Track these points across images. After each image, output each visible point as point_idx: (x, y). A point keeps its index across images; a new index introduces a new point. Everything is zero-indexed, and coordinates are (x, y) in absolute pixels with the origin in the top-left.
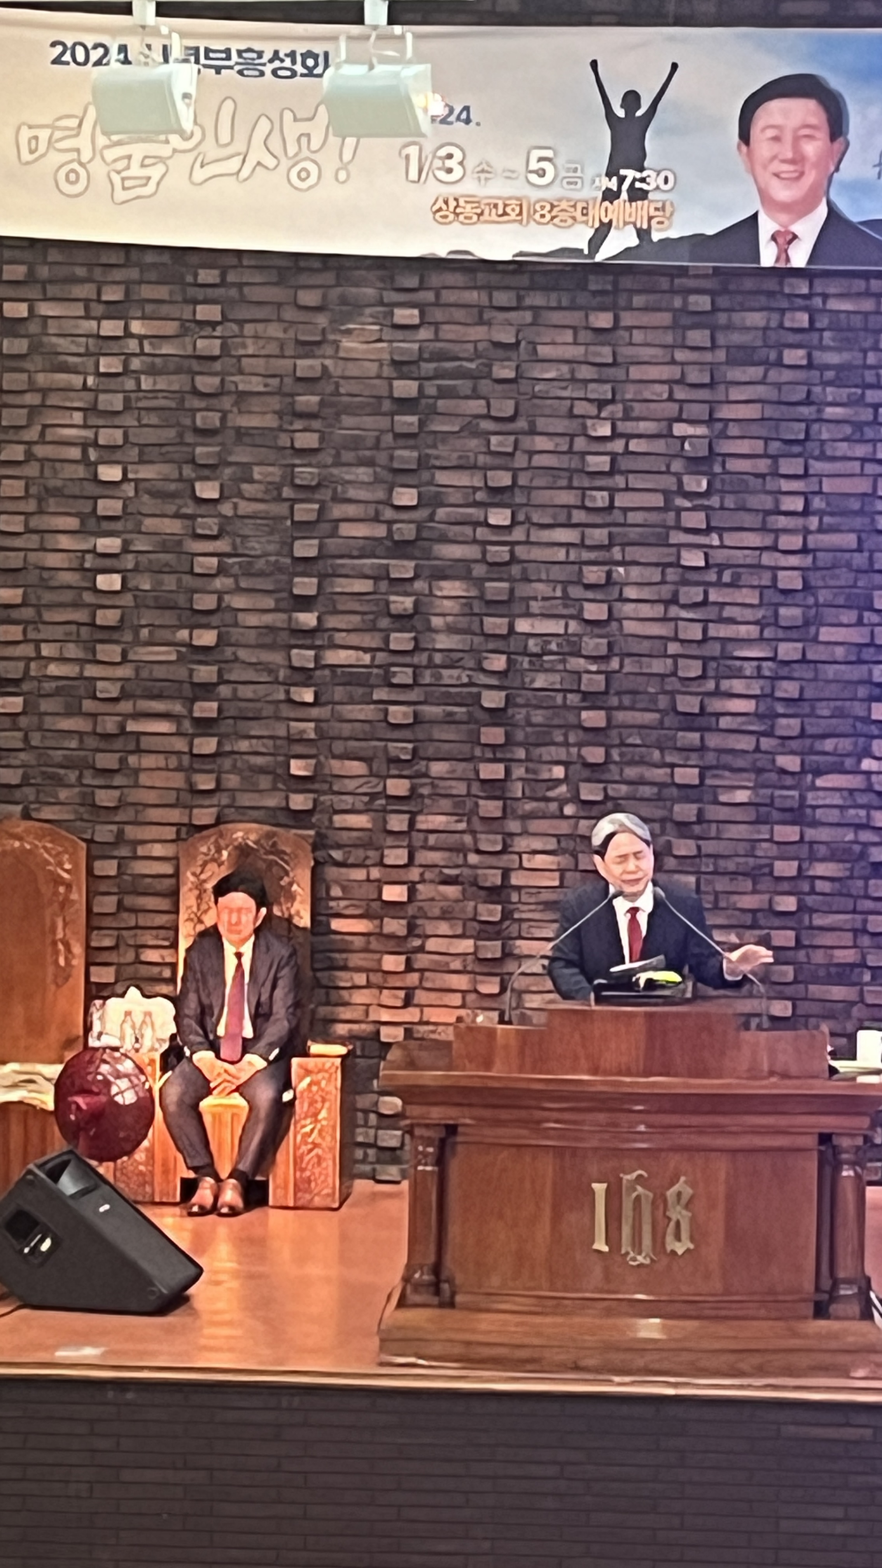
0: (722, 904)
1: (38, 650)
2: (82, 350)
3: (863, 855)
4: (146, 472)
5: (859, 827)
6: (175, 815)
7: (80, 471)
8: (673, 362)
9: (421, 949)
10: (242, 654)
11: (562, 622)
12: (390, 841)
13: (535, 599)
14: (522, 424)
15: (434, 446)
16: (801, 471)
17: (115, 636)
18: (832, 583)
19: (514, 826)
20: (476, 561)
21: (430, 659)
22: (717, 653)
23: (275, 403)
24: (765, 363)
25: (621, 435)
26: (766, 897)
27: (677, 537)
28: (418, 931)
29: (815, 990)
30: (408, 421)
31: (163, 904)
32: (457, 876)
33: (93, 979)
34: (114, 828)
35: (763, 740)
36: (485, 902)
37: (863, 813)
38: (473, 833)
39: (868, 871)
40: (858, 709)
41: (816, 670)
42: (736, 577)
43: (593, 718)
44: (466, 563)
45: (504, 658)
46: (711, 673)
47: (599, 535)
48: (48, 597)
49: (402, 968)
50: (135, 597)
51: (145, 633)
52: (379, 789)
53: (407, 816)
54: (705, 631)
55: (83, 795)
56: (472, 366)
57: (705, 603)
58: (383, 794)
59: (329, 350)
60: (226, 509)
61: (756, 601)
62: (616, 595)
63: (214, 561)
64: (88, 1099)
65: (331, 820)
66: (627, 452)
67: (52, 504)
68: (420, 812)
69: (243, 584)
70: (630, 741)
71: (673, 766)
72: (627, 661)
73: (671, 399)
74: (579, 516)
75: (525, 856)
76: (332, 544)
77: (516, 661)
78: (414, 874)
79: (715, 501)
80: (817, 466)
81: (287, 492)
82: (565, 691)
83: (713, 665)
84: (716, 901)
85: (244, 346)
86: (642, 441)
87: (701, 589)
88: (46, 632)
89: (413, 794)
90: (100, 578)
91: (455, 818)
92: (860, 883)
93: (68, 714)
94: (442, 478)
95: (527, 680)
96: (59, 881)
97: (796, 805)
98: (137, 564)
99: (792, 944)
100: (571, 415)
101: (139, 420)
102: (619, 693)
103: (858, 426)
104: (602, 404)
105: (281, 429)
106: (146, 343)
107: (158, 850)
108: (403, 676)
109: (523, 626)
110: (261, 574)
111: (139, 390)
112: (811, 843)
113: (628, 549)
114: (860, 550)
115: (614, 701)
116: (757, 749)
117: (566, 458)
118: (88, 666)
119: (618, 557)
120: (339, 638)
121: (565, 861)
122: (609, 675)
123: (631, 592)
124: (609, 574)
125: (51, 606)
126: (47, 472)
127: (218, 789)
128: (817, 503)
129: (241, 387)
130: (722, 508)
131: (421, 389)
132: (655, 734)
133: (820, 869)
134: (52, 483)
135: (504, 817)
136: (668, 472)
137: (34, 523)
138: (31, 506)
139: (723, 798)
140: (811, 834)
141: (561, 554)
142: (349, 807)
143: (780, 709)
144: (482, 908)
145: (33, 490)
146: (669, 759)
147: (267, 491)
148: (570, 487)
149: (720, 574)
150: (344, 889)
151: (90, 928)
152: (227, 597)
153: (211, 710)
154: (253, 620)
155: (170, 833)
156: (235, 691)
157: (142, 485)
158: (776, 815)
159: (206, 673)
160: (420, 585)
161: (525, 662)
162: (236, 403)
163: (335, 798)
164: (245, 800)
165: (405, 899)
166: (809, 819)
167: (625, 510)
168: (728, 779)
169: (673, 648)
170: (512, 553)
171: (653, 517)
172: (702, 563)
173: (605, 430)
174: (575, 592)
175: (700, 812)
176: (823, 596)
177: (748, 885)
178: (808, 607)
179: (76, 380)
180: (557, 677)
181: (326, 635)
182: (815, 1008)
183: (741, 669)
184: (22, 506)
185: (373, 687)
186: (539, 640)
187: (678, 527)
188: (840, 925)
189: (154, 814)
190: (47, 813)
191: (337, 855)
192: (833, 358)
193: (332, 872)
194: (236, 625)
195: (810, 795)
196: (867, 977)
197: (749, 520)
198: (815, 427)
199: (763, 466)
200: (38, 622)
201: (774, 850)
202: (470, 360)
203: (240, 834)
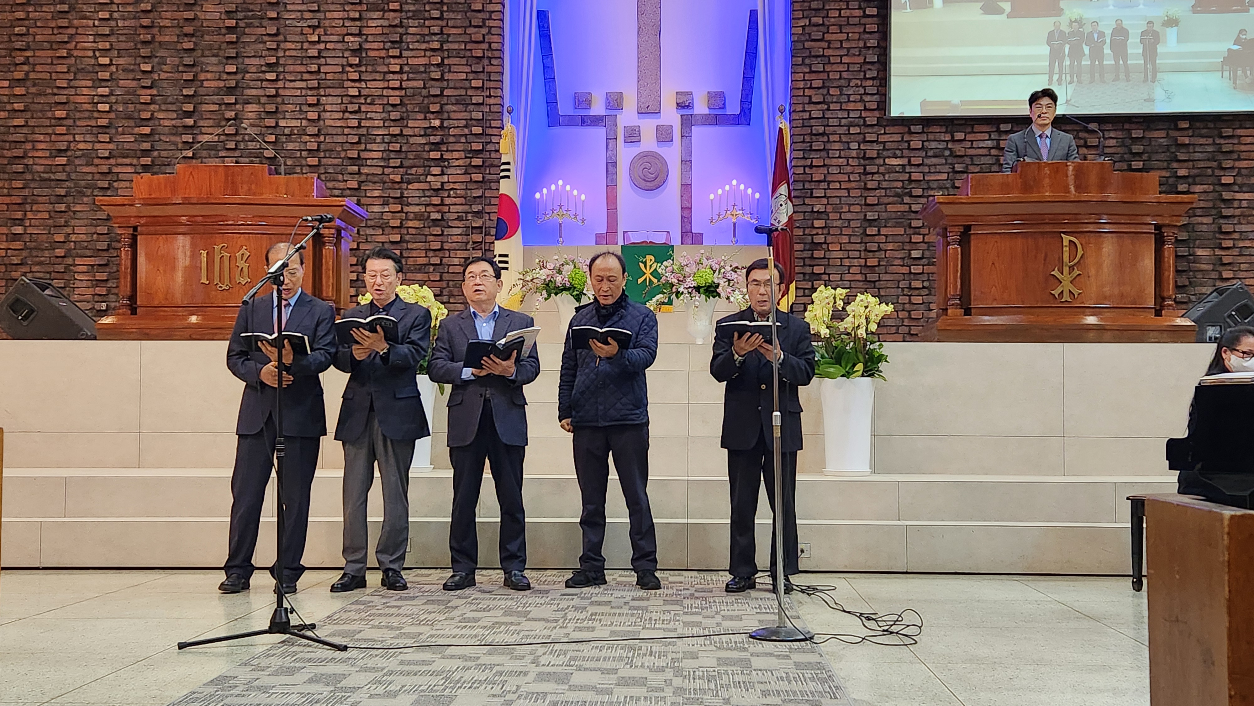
1: (74, 137)
2: (93, 10)
3: (429, 217)
4: (121, 61)
5: (427, 205)
7: (93, 61)
8: (345, 10)
10: (163, 138)
11: (299, 121)
13: (287, 111)
14: (281, 38)
15: (244, 48)
16: (398, 54)
17: (107, 131)
18: (413, 102)
20: (263, 96)
21: (243, 138)
22: (365, 133)
23: (177, 31)
24: (383, 10)
25: (323, 42)
27: (348, 84)
30: (233, 38)
35: (385, 169)
39: (431, 224)
40: (425, 155)
41: (407, 139)
42: (373, 100)
43: (314, 161)
44: (258, 96)
45: (274, 136)
46: (362, 141)
47: (315, 84)
48: (78, 115)
50: (116, 114)
51: (120, 129)
54: (359, 123)
56: (260, 14)
57: (359, 111)
59: (198, 8)
60: (156, 76)
61: (381, 111)
62: (322, 109)
63: (149, 97)
66: (326, 48)
67: (79, 76)
69: (163, 108)
70: (329, 171)
71: (346, 181)
72: (327, 137)
73: (343, 26)
74: (306, 76)
76: (202, 91)
77: (279, 139)
79: (363, 69)
80: (405, 53)
81: (181, 69)
82: (301, 150)
83: (364, 138)
84: (367, 239)
85: (163, 7)
86: (332, 44)
87: (357, 105)
88: (78, 130)
90: (99, 105)
92: (427, 229)
93: (87, 165)
94: (247, 61)
95: (285, 146)
98: (117, 99)
100: (302, 34)
101: (118, 38)
102: (325, 151)
103: (423, 35)
104: (314, 28)
105: (178, 42)
106: (120, 6)
108: (232, 145)
109: (282, 123)
110: (171, 103)
111: (117, 26)
112: (406, 213)
113: (327, 90)
114: (425, 88)
115: (322, 155)
116: (383, 174)
117: (300, 52)
118: (96, 144)
119: (323, 93)
120: (204, 130)
122: (319, 143)
123: (328, 108)
124: (318, 100)
125: (79, 119)
126: (78, 61)
128: (406, 68)
129: (161, 24)
130: (366, 71)
131: (237, 23)
132: (340, 168)
133: (410, 224)
134: (79, 67)
136: (343, 57)
137: (72, 84)
138: (71, 76)
139: (368, 195)
140: (406, 209)
141: (298, 93)
143: (392, 155)
145: (73, 69)
146: (345, 179)
147: (172, 68)
148: (302, 64)
149: (366, 99)
152: (155, 114)
153: (148, 161)
154: (167, 123)
156: (159, 153)
157: (120, 67)
159: (146, 146)
160: (237, 106)
161: (283, 138)
162: (160, 32)
166: (406, 203)
167: (326, 73)
168: (371, 186)
169: (346, 131)
170: (277, 92)
171: (337, 76)
172: (357, 94)
173: (316, 39)
174: (305, 108)
176: (409, 108)
178: (403, 112)
179: (90, 23)
180: (298, 144)
181: (199, 129)
183: (375, 140)
184: (67, 76)
185: (219, 150)
186: (290, 129)
187: (348, 80)
192: (412, 8)
194: (160, 125)
195: (406, 192)
196: (431, 270)
197: (378, 76)
198: (404, 37)
199: (383, 53)
200: (75, 126)
202: (259, 12)
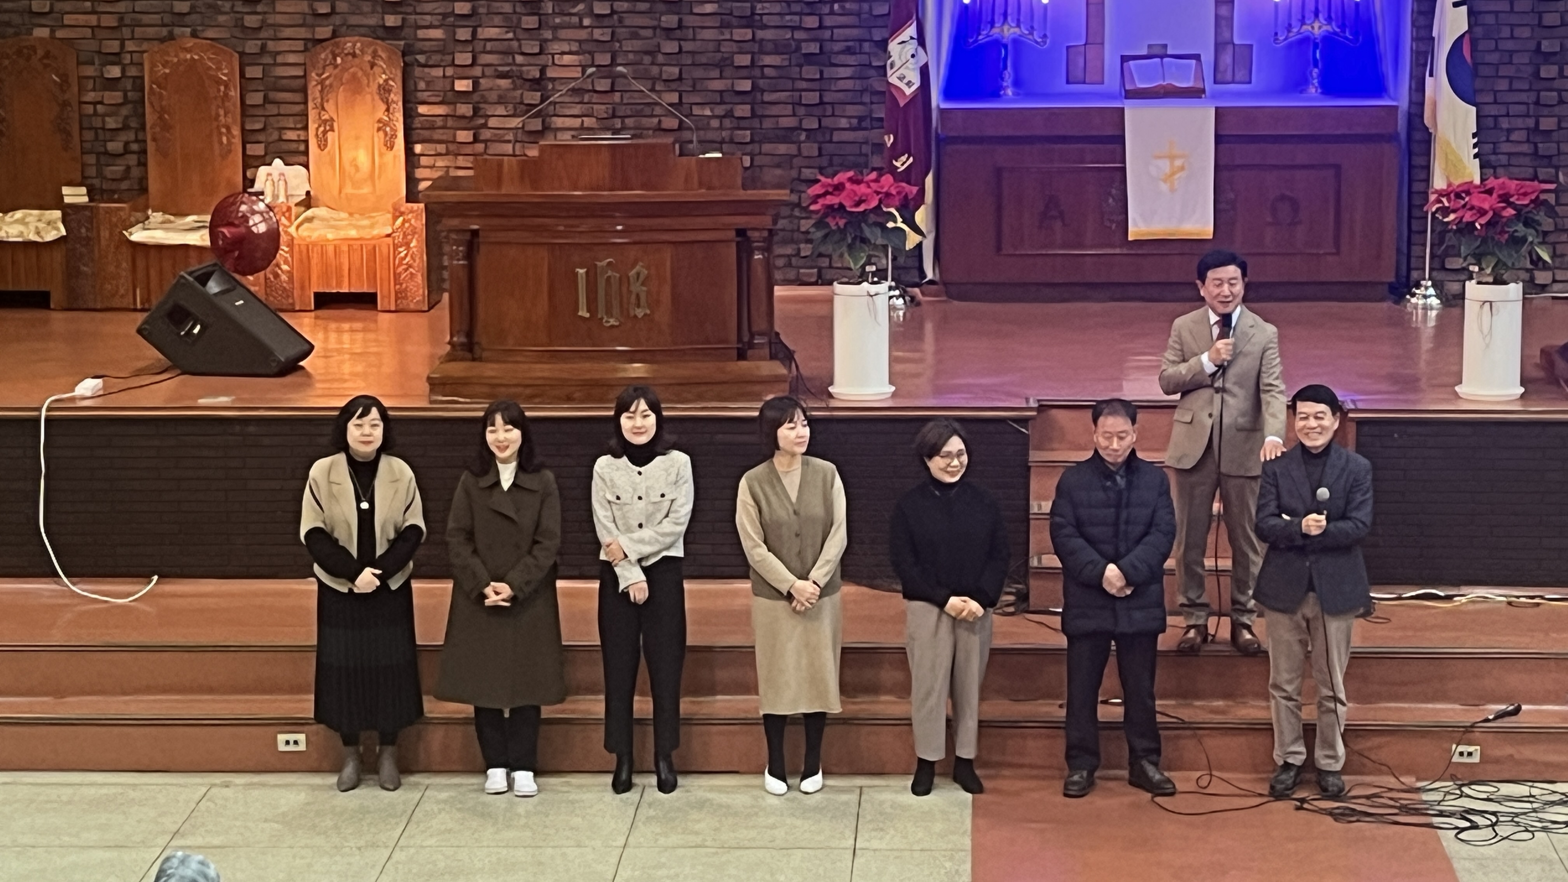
0: (698, 87)
3: (798, 49)
5: (793, 28)
6: (303, 33)
9: (485, 126)
12: (459, 47)
19: (548, 34)
26: (729, 82)
28: (481, 113)
29: (767, 147)
31: (298, 97)
32: (508, 72)
33: (249, 153)
34: (259, 43)
36: (528, 90)
37: (797, 18)
38: (518, 40)
39: (802, 61)
49: (471, 139)
52: (450, 10)
53: (471, 29)
55: (237, 19)
58: (453, 14)
64: (233, 230)
65: (416, 34)
68: (480, 26)
75: (556, 57)
78: (477, 71)
84: (694, 86)
89: (474, 13)
91: (506, 29)
92: (796, 69)
96: (219, 82)
97: (749, 13)
99: (748, 114)
107: (292, 58)
112: (761, 41)
121: (585, 59)
127: (333, 12)
133: (768, 60)
135: (539, 28)
139: (696, 10)
142: (428, 24)
144: (526, 93)
150: (428, 83)
151: (244, 115)
155: (300, 46)
158: (735, 21)
163: (418, 17)
164: (354, 20)
165: (471, 89)
166: (759, 24)
175: (680, 21)
177: (716, 73)
182: (766, 160)
188: (783, 99)
189: (288, 32)
190: (210, 33)
191: (421, 58)
193: (418, 71)
196: (803, 137)
201: (735, 47)
203: (349, 44)
